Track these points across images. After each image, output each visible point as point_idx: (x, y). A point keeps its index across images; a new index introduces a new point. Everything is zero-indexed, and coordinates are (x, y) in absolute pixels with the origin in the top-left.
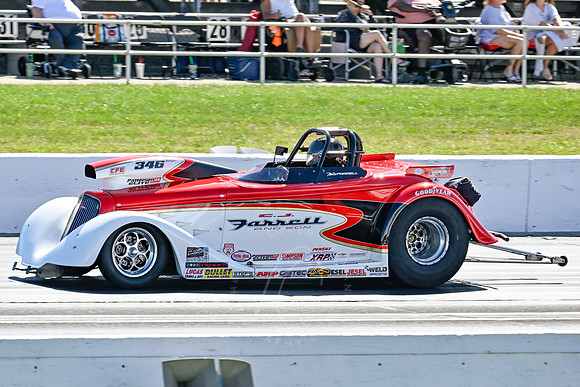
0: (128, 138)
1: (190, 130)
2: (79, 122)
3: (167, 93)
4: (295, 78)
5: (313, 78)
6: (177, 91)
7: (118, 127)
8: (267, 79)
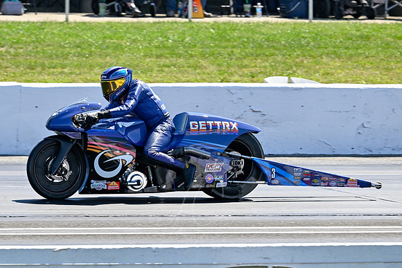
0: (190, 70)
2: (145, 56)
3: (225, 30)
6: (234, 27)
7: (181, 61)
8: (315, 17)
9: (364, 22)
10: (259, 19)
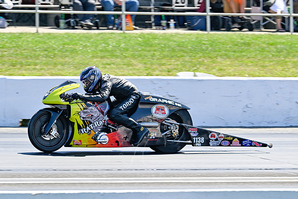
1: (164, 61)
3: (148, 39)
4: (229, 29)
5: (240, 29)
7: (118, 60)
8: (212, 29)
9: (246, 33)
10: (172, 31)
